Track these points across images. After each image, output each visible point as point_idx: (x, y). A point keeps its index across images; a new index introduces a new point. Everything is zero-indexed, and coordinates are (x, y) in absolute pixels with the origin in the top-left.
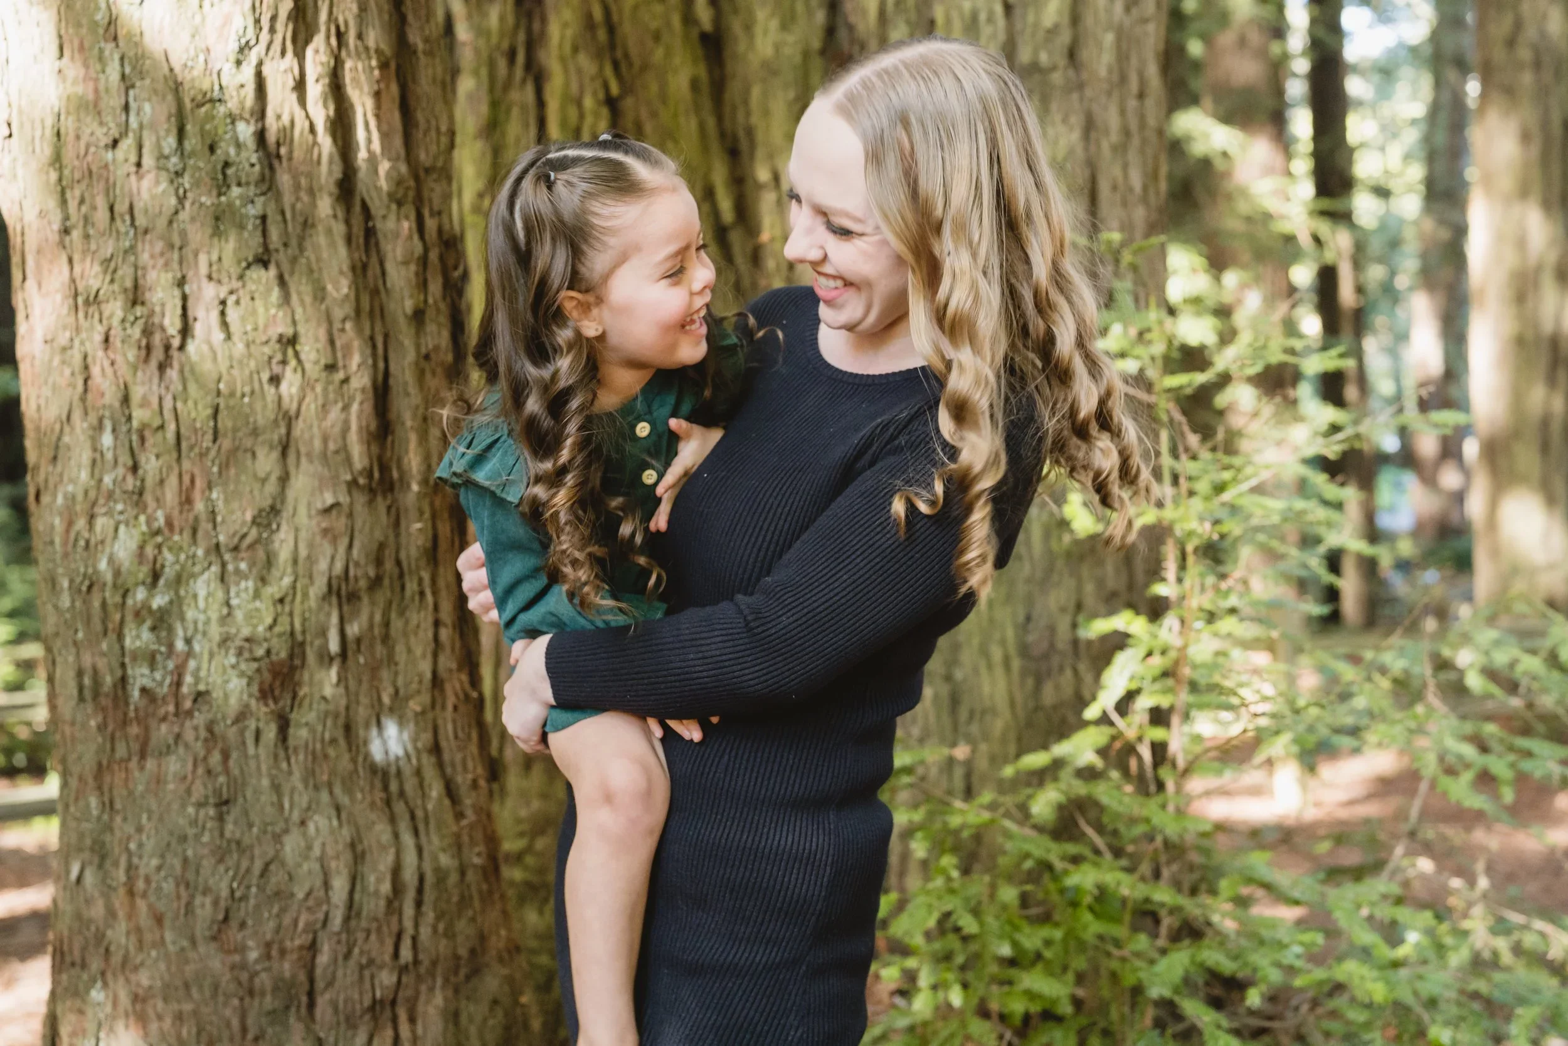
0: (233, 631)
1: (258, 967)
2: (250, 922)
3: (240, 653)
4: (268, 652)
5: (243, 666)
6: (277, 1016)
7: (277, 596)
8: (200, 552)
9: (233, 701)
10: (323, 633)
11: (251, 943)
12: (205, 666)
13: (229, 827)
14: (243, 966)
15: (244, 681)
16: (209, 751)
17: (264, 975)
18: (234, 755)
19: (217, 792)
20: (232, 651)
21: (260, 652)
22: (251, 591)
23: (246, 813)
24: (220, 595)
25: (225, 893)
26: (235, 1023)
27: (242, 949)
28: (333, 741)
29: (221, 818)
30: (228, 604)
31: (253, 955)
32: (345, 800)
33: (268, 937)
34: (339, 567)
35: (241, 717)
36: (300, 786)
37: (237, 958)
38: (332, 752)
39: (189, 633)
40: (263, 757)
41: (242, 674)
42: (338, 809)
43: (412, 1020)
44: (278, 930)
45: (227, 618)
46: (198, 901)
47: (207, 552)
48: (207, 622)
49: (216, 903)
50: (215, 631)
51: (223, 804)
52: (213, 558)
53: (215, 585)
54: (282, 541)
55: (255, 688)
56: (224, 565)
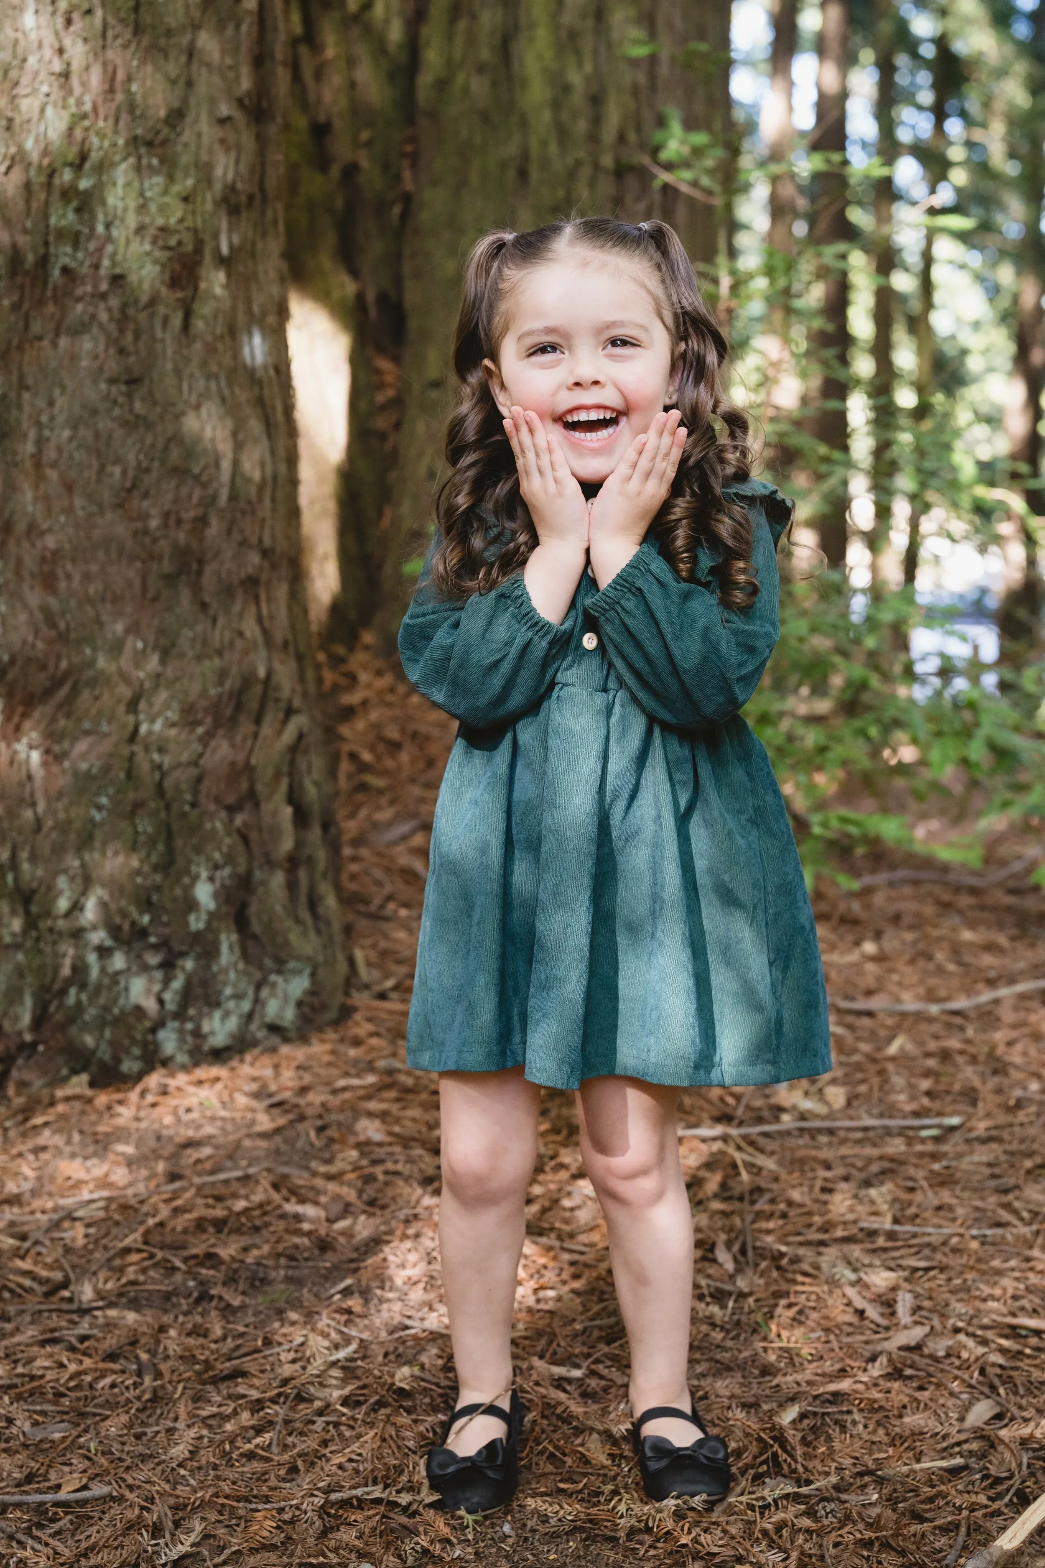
0: (147, 220)
1: (158, 533)
2: (153, 492)
3: (154, 242)
4: (180, 243)
5: (157, 254)
6: (170, 580)
7: (184, 194)
8: (121, 142)
9: (146, 286)
10: (216, 236)
11: (154, 511)
12: (121, 250)
13: (138, 405)
14: (146, 532)
15: (158, 268)
16: (122, 331)
17: (163, 543)
18: (144, 337)
19: (128, 370)
20: (148, 239)
21: (173, 242)
22: (162, 186)
23: (151, 393)
24: (136, 185)
25: (133, 463)
26: (137, 583)
27: (144, 517)
28: (222, 337)
29: (130, 396)
30: (141, 194)
31: (154, 523)
32: (227, 393)
33: (167, 507)
34: (230, 176)
35: (153, 301)
36: (197, 373)
37: (139, 525)
38: (220, 346)
39: (110, 218)
40: (169, 341)
41: (155, 262)
42: (223, 399)
43: (269, 600)
44: (176, 501)
45: (142, 208)
46: (109, 469)
47: (127, 143)
48: (125, 210)
49: (124, 473)
50: (132, 220)
51: (133, 382)
52: (131, 149)
53: (132, 175)
54: (186, 145)
55: (167, 277)
56: (139, 158)
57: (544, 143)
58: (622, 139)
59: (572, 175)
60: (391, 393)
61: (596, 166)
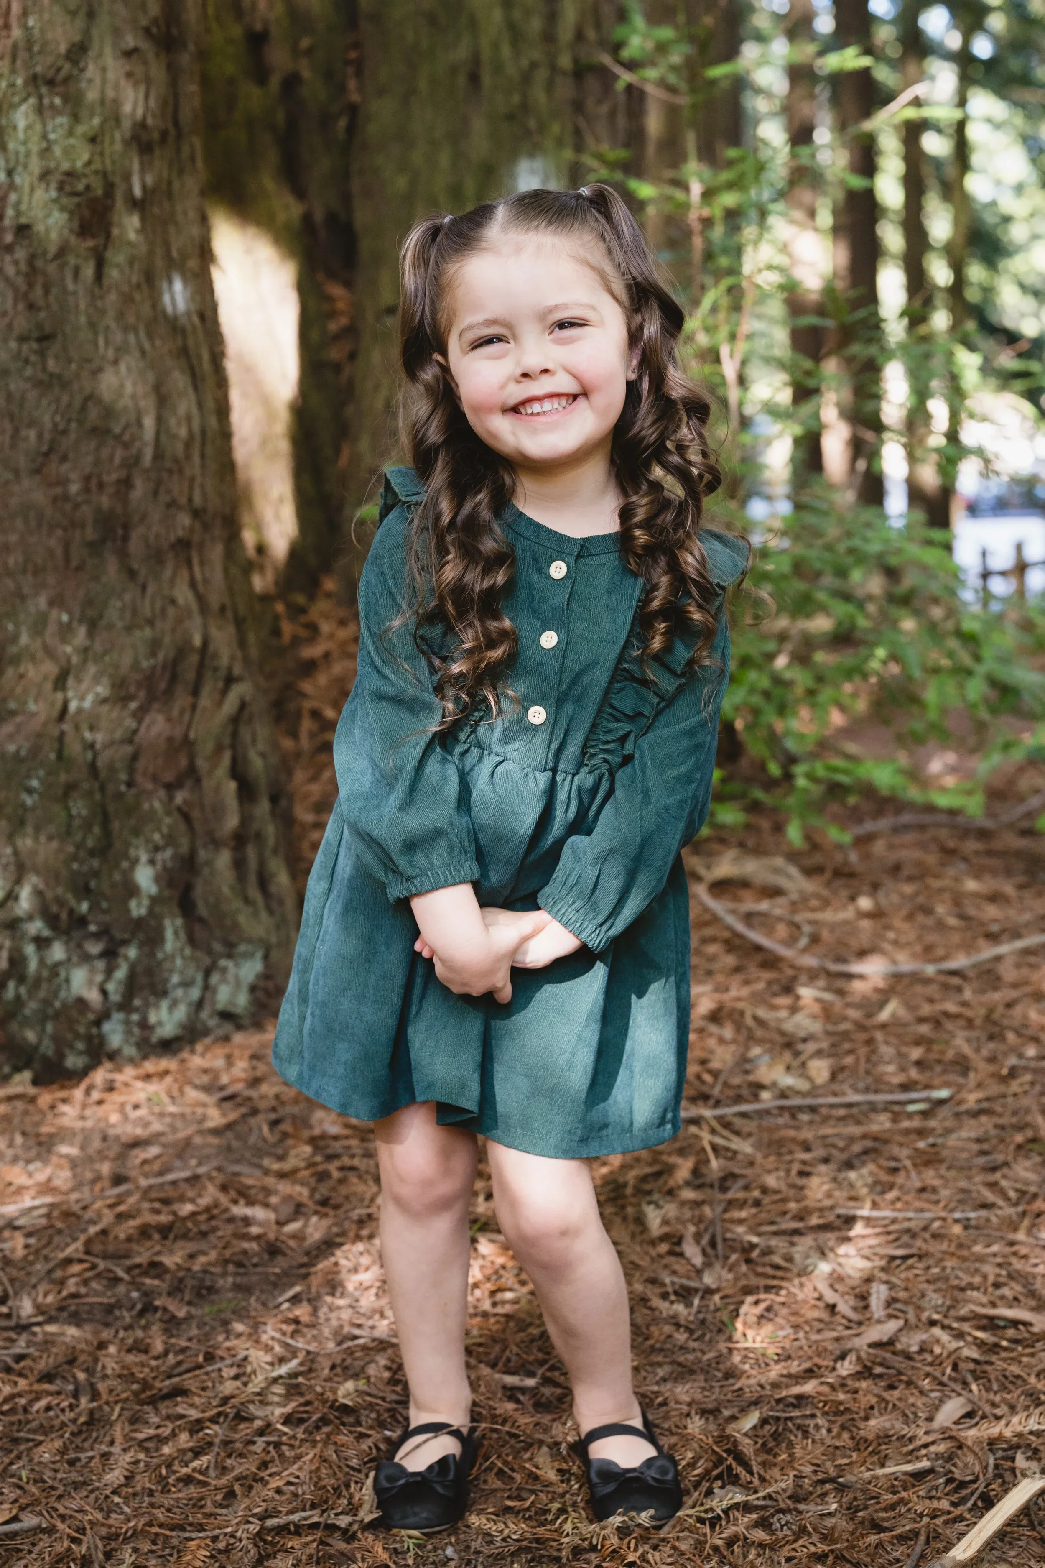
0: (52, 165)
1: (80, 499)
2: (71, 455)
3: (60, 188)
4: (88, 187)
5: (65, 200)
6: (95, 548)
7: (91, 134)
8: (19, 81)
9: (54, 236)
10: (127, 177)
11: (73, 476)
12: (26, 199)
13: (51, 364)
14: (66, 497)
15: (65, 216)
16: (31, 285)
17: (84, 508)
18: (54, 291)
19: (39, 326)
20: (54, 185)
21: (80, 187)
22: (66, 127)
23: (65, 349)
24: (38, 127)
25: (48, 425)
26: (59, 552)
27: (63, 482)
28: (138, 286)
29: (42, 354)
30: (44, 137)
31: (74, 488)
32: (147, 346)
33: (87, 470)
34: (140, 112)
35: (63, 251)
36: (113, 325)
37: (58, 490)
38: (137, 296)
39: (12, 164)
40: (81, 293)
41: (62, 209)
42: (143, 353)
43: (202, 563)
44: (97, 463)
45: (46, 152)
46: (24, 433)
47: (26, 83)
48: (28, 154)
49: (40, 436)
50: (36, 165)
51: (45, 338)
52: (31, 89)
53: (32, 117)
54: (90, 81)
55: (76, 225)
56: (40, 98)
57: (496, 46)
58: (580, 36)
59: (527, 78)
60: (343, 321)
61: (553, 68)
